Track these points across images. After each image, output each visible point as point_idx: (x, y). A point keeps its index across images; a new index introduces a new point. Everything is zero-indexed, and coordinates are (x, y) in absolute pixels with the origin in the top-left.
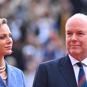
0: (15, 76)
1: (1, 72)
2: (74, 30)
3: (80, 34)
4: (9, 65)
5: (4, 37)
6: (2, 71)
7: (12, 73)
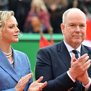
0: (20, 60)
1: (9, 58)
2: (78, 23)
3: (82, 26)
4: (14, 50)
5: (12, 27)
6: (9, 56)
7: (17, 58)
